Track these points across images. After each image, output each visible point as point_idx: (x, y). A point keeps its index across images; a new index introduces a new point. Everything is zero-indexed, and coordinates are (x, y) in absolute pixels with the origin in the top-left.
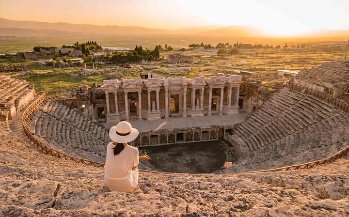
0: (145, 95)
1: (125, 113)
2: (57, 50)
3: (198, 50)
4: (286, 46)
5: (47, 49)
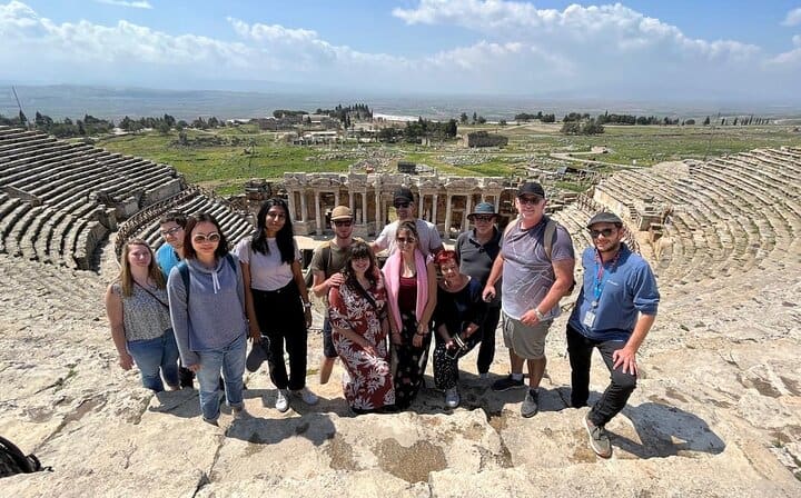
0: (345, 197)
2: (305, 116)
3: (530, 124)
4: (707, 122)
5: (294, 114)
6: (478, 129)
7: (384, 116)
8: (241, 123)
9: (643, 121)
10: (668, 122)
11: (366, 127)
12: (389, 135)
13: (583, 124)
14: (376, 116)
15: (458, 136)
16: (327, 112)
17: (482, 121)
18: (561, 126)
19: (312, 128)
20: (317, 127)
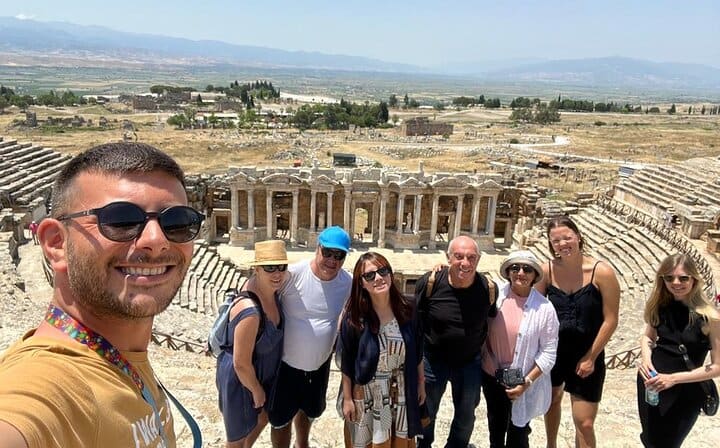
0: (305, 200)
1: (266, 230)
2: (194, 94)
3: (472, 110)
4: (672, 111)
5: (177, 91)
6: (414, 114)
7: (294, 97)
8: (108, 100)
9: (602, 108)
10: (629, 109)
11: (275, 108)
12: (304, 119)
13: (534, 111)
14: (284, 95)
15: (390, 122)
16: (220, 90)
17: (415, 105)
18: (509, 113)
19: (204, 109)
20: (211, 108)
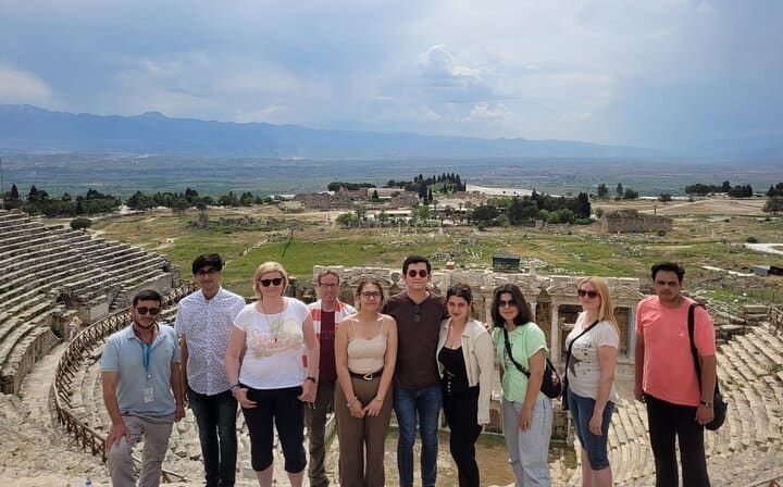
2: (371, 190)
3: (710, 200)
5: (355, 188)
7: (482, 190)
8: (284, 200)
11: (455, 203)
14: (470, 188)
15: (593, 216)
16: (401, 185)
17: (631, 196)
18: (762, 203)
19: (379, 205)
20: (387, 204)
